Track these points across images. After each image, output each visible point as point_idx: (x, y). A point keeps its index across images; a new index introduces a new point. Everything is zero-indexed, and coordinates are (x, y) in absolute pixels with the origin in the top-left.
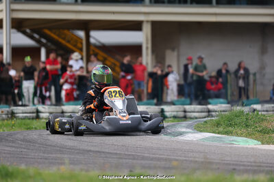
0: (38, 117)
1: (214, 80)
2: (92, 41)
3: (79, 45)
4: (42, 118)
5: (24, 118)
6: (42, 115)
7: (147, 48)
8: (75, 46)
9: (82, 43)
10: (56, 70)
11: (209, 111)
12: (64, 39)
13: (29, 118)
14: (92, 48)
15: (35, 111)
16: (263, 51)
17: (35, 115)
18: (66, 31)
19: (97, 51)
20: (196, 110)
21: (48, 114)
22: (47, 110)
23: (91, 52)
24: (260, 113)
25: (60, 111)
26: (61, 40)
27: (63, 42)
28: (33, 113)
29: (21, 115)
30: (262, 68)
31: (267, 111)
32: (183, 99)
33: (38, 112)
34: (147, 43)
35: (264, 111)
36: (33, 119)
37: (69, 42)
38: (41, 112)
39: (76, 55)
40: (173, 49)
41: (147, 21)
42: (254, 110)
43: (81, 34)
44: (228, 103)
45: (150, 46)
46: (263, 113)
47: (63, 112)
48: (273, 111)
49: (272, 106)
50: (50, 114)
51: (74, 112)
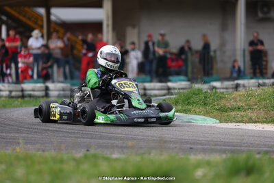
1: (174, 57)
2: (53, 18)
3: (40, 22)
4: (2, 97)
6: (1, 94)
7: (108, 26)
8: (36, 23)
9: (42, 21)
10: (16, 48)
11: (169, 89)
12: (25, 16)
14: (52, 25)
20: (157, 88)
22: (7, 88)
23: (52, 30)
24: (218, 91)
25: (20, 89)
26: (21, 18)
27: (24, 19)
30: (223, 44)
31: (227, 88)
32: (143, 76)
34: (108, 20)
35: (223, 88)
37: (29, 19)
38: (0, 91)
39: (36, 33)
40: (134, 26)
42: (214, 88)
43: (42, 11)
44: (189, 80)
45: (110, 23)
46: (222, 90)
47: (23, 90)
48: (232, 88)
49: (232, 83)
50: (11, 92)
51: (33, 90)
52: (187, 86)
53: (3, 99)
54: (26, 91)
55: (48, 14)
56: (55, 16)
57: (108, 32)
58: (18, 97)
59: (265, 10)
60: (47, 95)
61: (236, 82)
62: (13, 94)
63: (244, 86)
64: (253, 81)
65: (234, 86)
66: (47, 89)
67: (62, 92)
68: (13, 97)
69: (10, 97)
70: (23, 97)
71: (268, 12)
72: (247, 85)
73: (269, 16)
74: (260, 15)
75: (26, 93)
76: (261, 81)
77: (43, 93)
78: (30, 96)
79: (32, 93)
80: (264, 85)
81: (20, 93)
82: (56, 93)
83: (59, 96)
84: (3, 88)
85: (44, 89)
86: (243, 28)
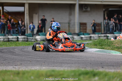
2: (4, 10)
7: (27, 13)
14: (4, 13)
16: (70, 14)
19: (6, 14)
21: (3, 39)
22: (2, 38)
31: (87, 38)
34: (27, 11)
41: (27, 3)
42: (82, 38)
45: (28, 12)
47: (8, 39)
49: (89, 36)
50: (4, 39)
52: (72, 37)
53: (1, 42)
54: (10, 39)
55: (3, 9)
56: (5, 9)
57: (27, 16)
58: (7, 41)
60: (18, 40)
61: (90, 35)
62: (5, 40)
63: (93, 37)
64: (97, 35)
65: (89, 37)
66: (18, 38)
67: (23, 39)
68: (5, 41)
70: (9, 41)
72: (94, 37)
74: (84, 9)
76: (99, 35)
77: (16, 40)
78: (12, 41)
79: (12, 39)
80: (101, 36)
81: (7, 40)
83: (22, 41)
84: (1, 38)
85: (17, 38)
86: (78, 14)
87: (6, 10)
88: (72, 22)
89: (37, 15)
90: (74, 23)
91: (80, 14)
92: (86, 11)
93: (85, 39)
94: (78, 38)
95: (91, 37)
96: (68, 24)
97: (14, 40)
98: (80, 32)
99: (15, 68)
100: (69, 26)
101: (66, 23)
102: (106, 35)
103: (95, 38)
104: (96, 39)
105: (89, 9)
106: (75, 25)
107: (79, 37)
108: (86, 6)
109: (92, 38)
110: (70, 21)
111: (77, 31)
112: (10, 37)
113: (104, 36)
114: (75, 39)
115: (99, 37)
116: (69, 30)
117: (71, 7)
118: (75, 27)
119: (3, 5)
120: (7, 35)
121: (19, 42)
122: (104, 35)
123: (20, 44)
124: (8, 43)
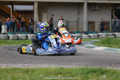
0: (8, 39)
2: (14, 9)
4: (10, 39)
5: (4, 39)
6: (10, 38)
7: (36, 12)
9: (10, 10)
12: (3, 8)
13: (5, 39)
15: (7, 36)
16: (79, 13)
17: (7, 38)
18: (4, 6)
19: (15, 13)
28: (7, 37)
29: (2, 38)
31: (95, 36)
33: (8, 37)
36: (7, 39)
37: (5, 9)
38: (10, 37)
40: (45, 12)
41: (36, 2)
42: (90, 36)
45: (37, 11)
47: (18, 37)
48: (97, 36)
49: (97, 34)
50: (13, 37)
51: (22, 37)
52: (80, 35)
53: (11, 40)
54: (19, 37)
57: (36, 14)
58: (16, 39)
59: (94, 6)
60: (27, 39)
61: (98, 34)
62: (15, 38)
63: (101, 35)
64: (104, 33)
66: (27, 36)
67: (33, 38)
68: (14, 39)
69: (13, 39)
70: (18, 39)
71: (95, 7)
73: (95, 9)
74: (92, 8)
75: (19, 38)
76: (107, 34)
77: (25, 38)
78: (21, 39)
79: (21, 38)
80: (109, 35)
81: (17, 38)
82: (31, 38)
85: (26, 36)
86: (86, 13)
87: (16, 9)
88: (80, 20)
89: (46, 14)
90: (83, 21)
91: (88, 13)
92: (94, 10)
93: (93, 37)
94: (86, 37)
95: (99, 35)
96: (76, 23)
97: (23, 38)
98: (88, 30)
99: (24, 66)
100: (77, 25)
101: (74, 22)
102: (114, 34)
103: (103, 36)
104: (104, 38)
105: (97, 8)
106: (83, 23)
107: (87, 35)
108: (94, 4)
109: (100, 37)
110: (78, 19)
111: (85, 29)
112: (20, 35)
113: (112, 35)
114: (83, 38)
115: (107, 35)
116: (78, 29)
117: (80, 5)
118: (83, 26)
119: (12, 3)
120: (17, 33)
121: (28, 40)
122: (112, 33)
123: (29, 42)
124: (17, 41)
